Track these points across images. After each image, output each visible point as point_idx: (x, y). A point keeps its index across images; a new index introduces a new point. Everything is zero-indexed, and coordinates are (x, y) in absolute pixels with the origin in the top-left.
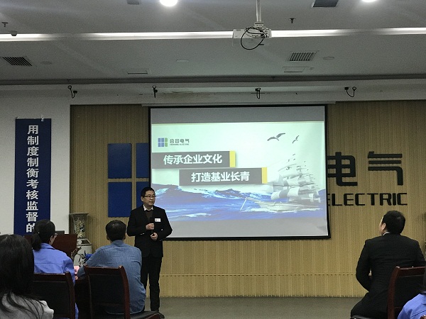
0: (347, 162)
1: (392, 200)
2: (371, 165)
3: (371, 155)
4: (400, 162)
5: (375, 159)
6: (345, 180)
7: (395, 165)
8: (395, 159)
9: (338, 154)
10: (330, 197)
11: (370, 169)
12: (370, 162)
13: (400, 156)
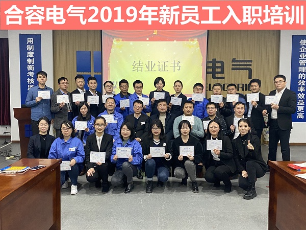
0: (219, 65)
1: (244, 88)
2: (233, 67)
3: (234, 60)
4: (251, 65)
5: (236, 63)
6: (217, 75)
7: (248, 67)
8: (248, 63)
9: (214, 60)
10: (208, 86)
11: (233, 69)
12: (233, 65)
13: (251, 61)
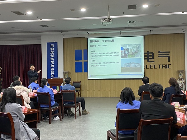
0: (151, 54)
1: (166, 67)
2: (159, 55)
4: (169, 54)
5: (160, 53)
6: (150, 60)
7: (167, 55)
8: (167, 53)
9: (148, 52)
10: (145, 66)
11: (159, 57)
12: (159, 54)
13: (169, 52)
